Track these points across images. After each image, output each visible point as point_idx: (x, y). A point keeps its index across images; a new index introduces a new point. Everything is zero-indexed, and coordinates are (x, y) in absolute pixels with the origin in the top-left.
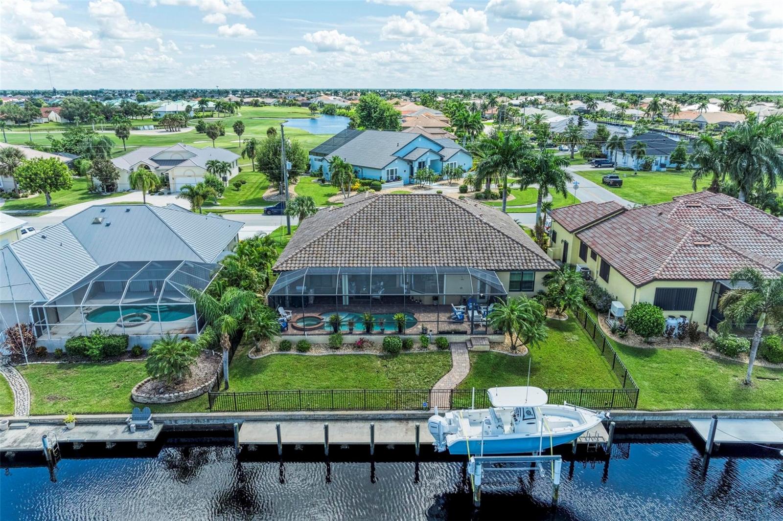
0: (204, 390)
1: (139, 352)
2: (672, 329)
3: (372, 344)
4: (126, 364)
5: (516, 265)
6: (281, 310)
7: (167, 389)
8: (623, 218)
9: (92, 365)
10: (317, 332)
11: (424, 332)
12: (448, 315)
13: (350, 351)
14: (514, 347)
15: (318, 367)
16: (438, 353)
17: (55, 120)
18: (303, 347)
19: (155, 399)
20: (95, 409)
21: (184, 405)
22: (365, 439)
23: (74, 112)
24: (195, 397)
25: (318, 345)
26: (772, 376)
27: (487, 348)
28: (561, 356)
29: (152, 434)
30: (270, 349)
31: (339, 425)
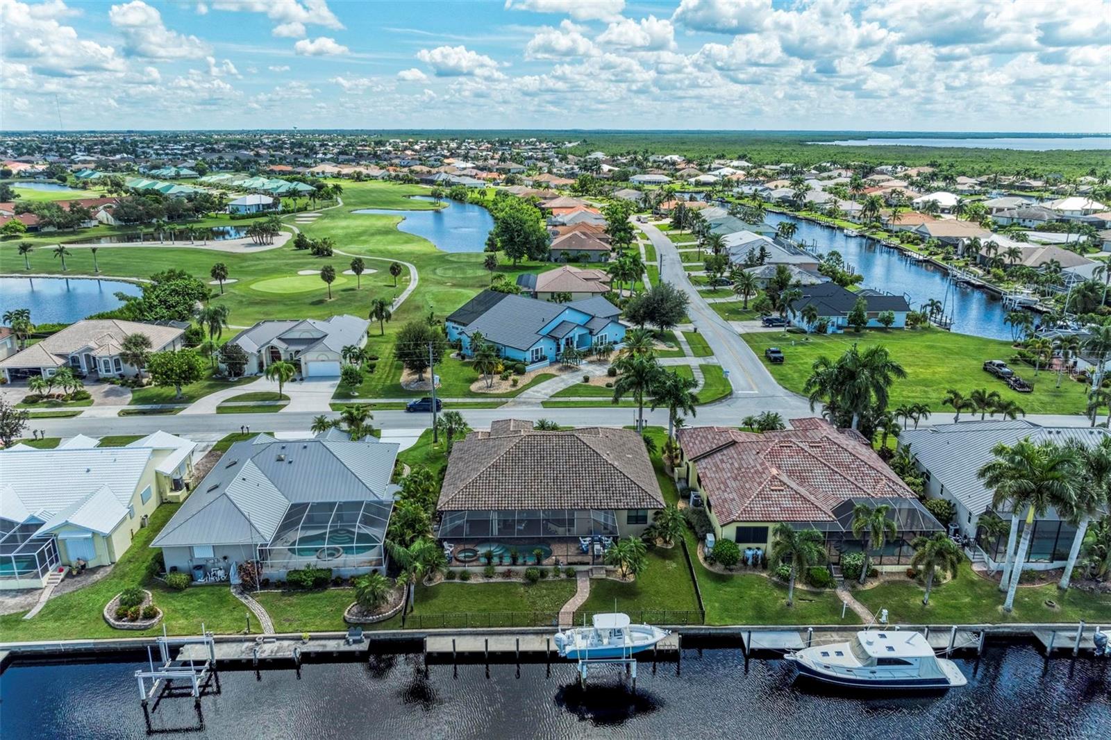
0: (396, 613)
1: (339, 582)
2: (748, 559)
3: (517, 574)
4: (333, 590)
5: (633, 504)
6: (445, 544)
7: (370, 613)
8: (732, 451)
9: (307, 593)
10: (475, 563)
11: (557, 563)
12: (577, 546)
13: (500, 580)
14: (624, 575)
15: (476, 593)
16: (568, 581)
17: (105, 222)
18: (465, 576)
19: (363, 620)
20: (321, 629)
21: (384, 624)
22: (513, 648)
23: (131, 213)
24: (390, 618)
25: (476, 575)
26: (811, 598)
27: (604, 576)
28: (658, 582)
29: (364, 646)
30: (439, 578)
31: (494, 638)
